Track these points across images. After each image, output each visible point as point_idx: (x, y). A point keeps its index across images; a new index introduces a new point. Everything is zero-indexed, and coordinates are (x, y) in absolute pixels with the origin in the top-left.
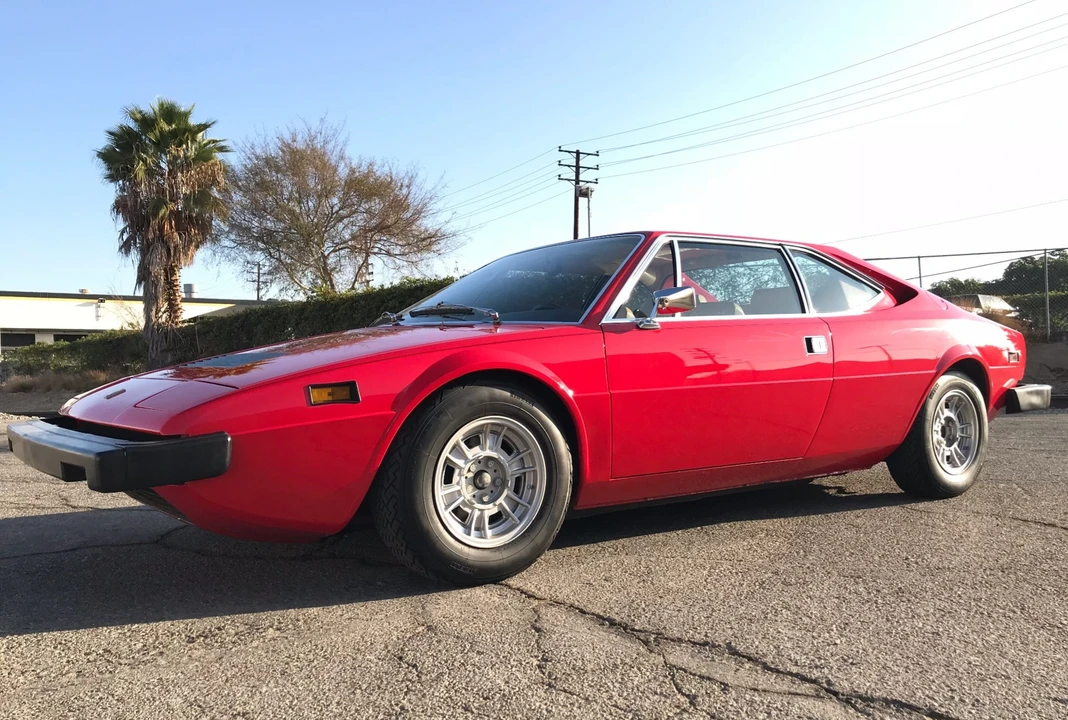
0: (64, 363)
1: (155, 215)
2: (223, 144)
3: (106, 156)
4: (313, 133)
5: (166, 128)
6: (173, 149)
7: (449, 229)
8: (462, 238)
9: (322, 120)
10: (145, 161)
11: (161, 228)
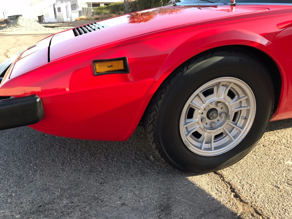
0: (106, 12)
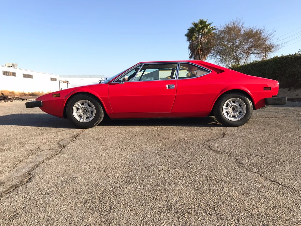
1: (197, 48)
2: (214, 28)
3: (187, 35)
4: (234, 22)
5: (200, 26)
6: (201, 31)
7: (275, 44)
8: (280, 46)
9: (237, 18)
10: (195, 35)
11: (198, 52)
